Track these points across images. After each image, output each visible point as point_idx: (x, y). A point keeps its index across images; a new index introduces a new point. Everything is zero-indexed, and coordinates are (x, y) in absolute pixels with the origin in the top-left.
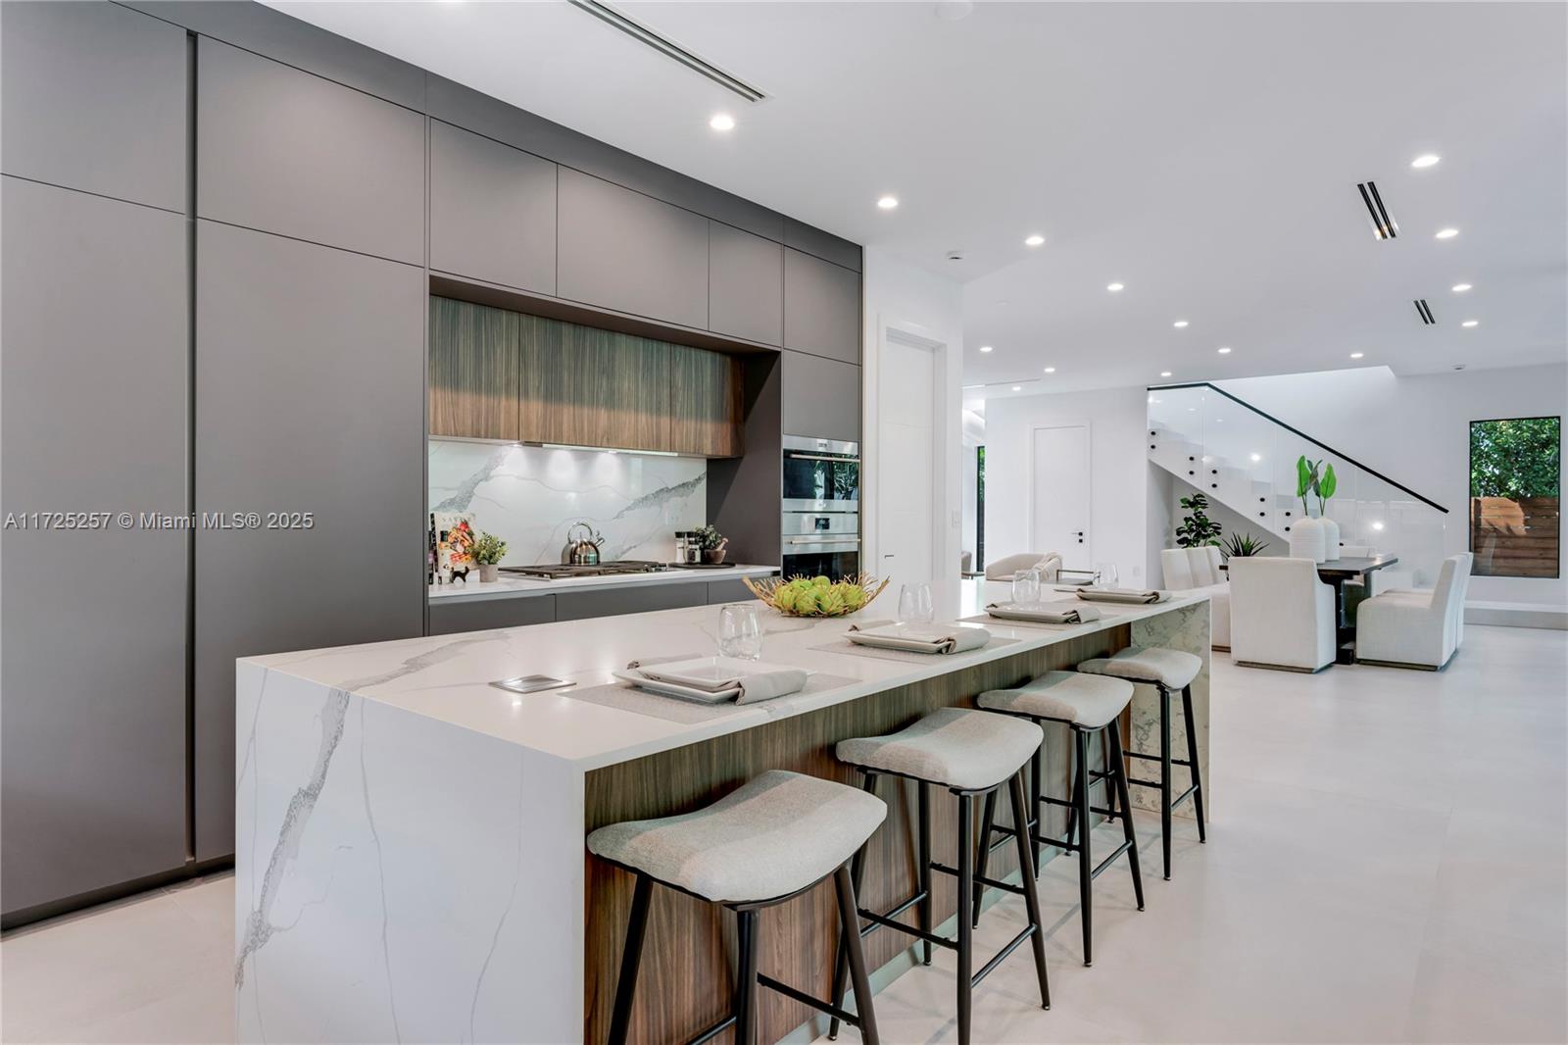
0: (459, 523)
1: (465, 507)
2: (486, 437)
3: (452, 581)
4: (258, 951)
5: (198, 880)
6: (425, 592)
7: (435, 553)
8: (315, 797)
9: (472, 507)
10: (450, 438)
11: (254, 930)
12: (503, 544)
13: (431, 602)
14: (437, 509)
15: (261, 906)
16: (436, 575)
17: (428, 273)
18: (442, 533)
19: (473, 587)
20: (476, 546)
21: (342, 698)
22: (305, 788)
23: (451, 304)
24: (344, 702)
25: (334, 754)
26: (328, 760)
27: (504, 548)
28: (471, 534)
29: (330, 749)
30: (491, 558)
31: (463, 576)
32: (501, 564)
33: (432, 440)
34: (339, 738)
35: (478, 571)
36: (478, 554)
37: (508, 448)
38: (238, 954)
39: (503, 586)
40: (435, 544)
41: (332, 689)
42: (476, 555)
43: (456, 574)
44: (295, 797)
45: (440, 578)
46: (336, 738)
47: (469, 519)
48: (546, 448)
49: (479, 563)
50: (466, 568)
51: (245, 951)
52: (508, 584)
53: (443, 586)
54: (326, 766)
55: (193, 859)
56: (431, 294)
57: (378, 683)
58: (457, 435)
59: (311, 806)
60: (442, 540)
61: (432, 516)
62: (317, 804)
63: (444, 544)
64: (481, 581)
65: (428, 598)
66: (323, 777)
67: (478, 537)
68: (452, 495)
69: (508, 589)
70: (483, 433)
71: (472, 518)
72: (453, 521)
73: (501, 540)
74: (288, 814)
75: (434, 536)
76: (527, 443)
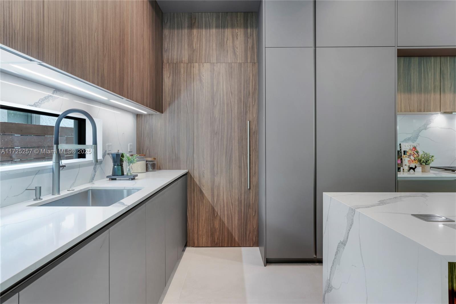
0: (412, 147)
1: (415, 141)
2: (424, 111)
3: (409, 171)
4: (329, 293)
5: (317, 264)
6: (396, 175)
7: (401, 159)
8: (345, 245)
9: (419, 140)
10: (407, 113)
11: (328, 286)
12: (432, 156)
13: (398, 179)
14: (403, 142)
15: (330, 278)
16: (402, 168)
17: (397, 48)
18: (404, 151)
19: (419, 174)
20: (420, 157)
21: (352, 211)
22: (342, 241)
23: (407, 59)
24: (353, 213)
25: (350, 231)
26: (348, 233)
27: (433, 158)
28: (417, 152)
29: (349, 229)
30: (427, 162)
31: (414, 169)
32: (431, 165)
33: (398, 114)
34: (352, 225)
35: (421, 167)
36: (421, 160)
37: (436, 115)
38: (324, 292)
39: (432, 174)
40: (401, 156)
41: (350, 207)
42: (420, 161)
43: (411, 168)
44: (339, 243)
45: (403, 169)
46: (351, 225)
47: (417, 146)
48: (454, 114)
49: (421, 164)
50: (415, 166)
51: (325, 292)
52: (434, 174)
53: (405, 173)
54: (348, 235)
55: (316, 256)
56: (398, 56)
57: (366, 207)
58: (411, 112)
59: (344, 248)
60: (404, 154)
61: (400, 144)
62: (346, 247)
63: (405, 156)
64: (422, 172)
65: (397, 177)
66: (347, 238)
67: (421, 153)
68: (409, 136)
69: (434, 176)
70: (422, 110)
71: (418, 145)
72: (409, 146)
73: (431, 155)
74: (337, 249)
75: (401, 153)
76: (445, 113)
